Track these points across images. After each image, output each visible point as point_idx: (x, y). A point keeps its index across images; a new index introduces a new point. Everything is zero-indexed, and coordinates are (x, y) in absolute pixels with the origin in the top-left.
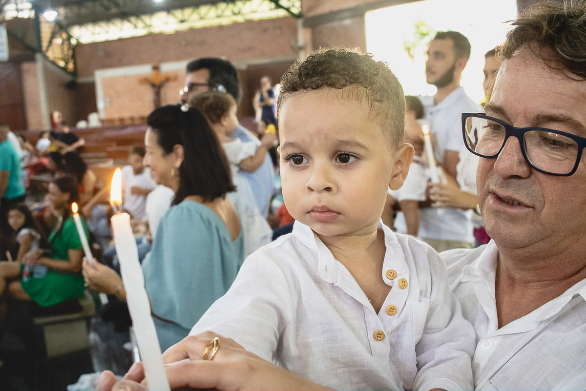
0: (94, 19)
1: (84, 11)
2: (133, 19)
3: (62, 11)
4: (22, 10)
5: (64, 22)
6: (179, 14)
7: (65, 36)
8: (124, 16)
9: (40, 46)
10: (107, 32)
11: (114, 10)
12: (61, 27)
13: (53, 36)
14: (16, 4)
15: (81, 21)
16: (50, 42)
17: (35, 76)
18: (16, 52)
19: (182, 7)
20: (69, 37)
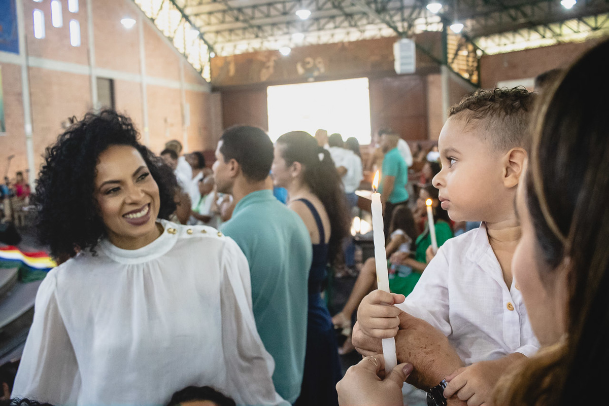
0: (501, 30)
1: (491, 22)
2: (541, 29)
3: (469, 23)
4: (431, 24)
5: (471, 34)
6: (591, 21)
7: (471, 47)
8: (532, 25)
9: (446, 58)
10: (513, 43)
11: (522, 20)
12: (468, 39)
13: (459, 47)
14: (426, 18)
15: (487, 32)
16: (456, 55)
17: (440, 87)
18: (423, 65)
19: (596, 14)
20: (476, 48)
